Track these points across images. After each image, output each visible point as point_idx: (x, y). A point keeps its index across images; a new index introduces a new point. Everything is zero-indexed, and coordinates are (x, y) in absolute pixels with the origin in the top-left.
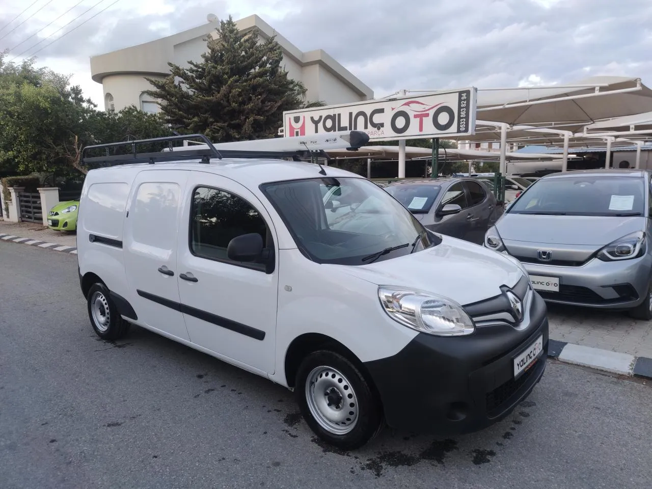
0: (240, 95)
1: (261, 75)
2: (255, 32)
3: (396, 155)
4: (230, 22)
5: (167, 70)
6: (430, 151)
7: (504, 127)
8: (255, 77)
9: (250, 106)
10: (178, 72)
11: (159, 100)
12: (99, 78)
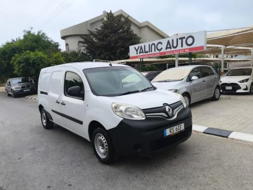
0: (114, 40)
1: (123, 32)
2: (121, 16)
3: (174, 61)
4: (111, 13)
5: (87, 33)
6: (187, 59)
7: (222, 47)
8: (120, 33)
9: (118, 45)
10: (92, 33)
11: (85, 45)
12: (64, 38)
